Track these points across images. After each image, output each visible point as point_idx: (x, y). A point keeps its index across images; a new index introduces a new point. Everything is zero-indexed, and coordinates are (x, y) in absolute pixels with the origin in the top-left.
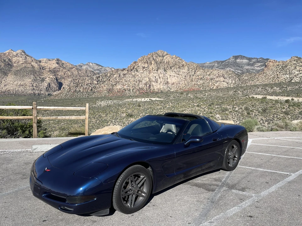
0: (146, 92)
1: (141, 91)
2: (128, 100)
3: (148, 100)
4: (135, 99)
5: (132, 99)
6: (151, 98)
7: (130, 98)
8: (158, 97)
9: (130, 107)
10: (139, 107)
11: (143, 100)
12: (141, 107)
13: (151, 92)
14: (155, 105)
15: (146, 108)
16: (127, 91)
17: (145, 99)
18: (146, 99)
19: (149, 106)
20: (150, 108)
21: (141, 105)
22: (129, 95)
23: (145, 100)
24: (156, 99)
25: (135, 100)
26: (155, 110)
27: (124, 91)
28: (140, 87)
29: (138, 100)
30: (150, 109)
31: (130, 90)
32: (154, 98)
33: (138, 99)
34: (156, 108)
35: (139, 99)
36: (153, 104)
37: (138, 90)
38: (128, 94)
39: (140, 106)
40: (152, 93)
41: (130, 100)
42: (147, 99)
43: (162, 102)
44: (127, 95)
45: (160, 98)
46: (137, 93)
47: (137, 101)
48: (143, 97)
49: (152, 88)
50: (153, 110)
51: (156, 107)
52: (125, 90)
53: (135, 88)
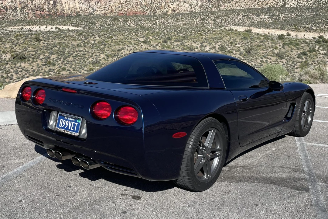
0: (48, 15)
1: (39, 12)
2: (13, 28)
3: (54, 29)
4: (28, 27)
5: (21, 27)
6: (58, 26)
7: (18, 24)
8: (71, 24)
9: (20, 42)
10: (37, 43)
11: (43, 28)
12: (41, 43)
13: (57, 15)
14: (68, 39)
15: (51, 44)
16: (9, 11)
17: (47, 27)
18: (49, 27)
19: (57, 41)
20: (59, 44)
21: (41, 38)
22: (15, 19)
23: (48, 30)
24: (69, 27)
25: (26, 28)
26: (68, 48)
27: (4, 10)
28: (37, 5)
29: (33, 29)
30: (58, 46)
31: (15, 9)
32: (65, 25)
33: (32, 27)
34: (70, 45)
35: (35, 26)
36: (64, 37)
37: (32, 9)
38: (11, 16)
39: (39, 40)
40: (60, 16)
41: (18, 27)
42: (51, 26)
43: (81, 34)
44: (11, 19)
45: (75, 26)
46: (31, 15)
47: (31, 30)
48: (43, 23)
49: (59, 6)
50: (64, 48)
51: (70, 42)
52: (7, 9)
53: (26, 6)
